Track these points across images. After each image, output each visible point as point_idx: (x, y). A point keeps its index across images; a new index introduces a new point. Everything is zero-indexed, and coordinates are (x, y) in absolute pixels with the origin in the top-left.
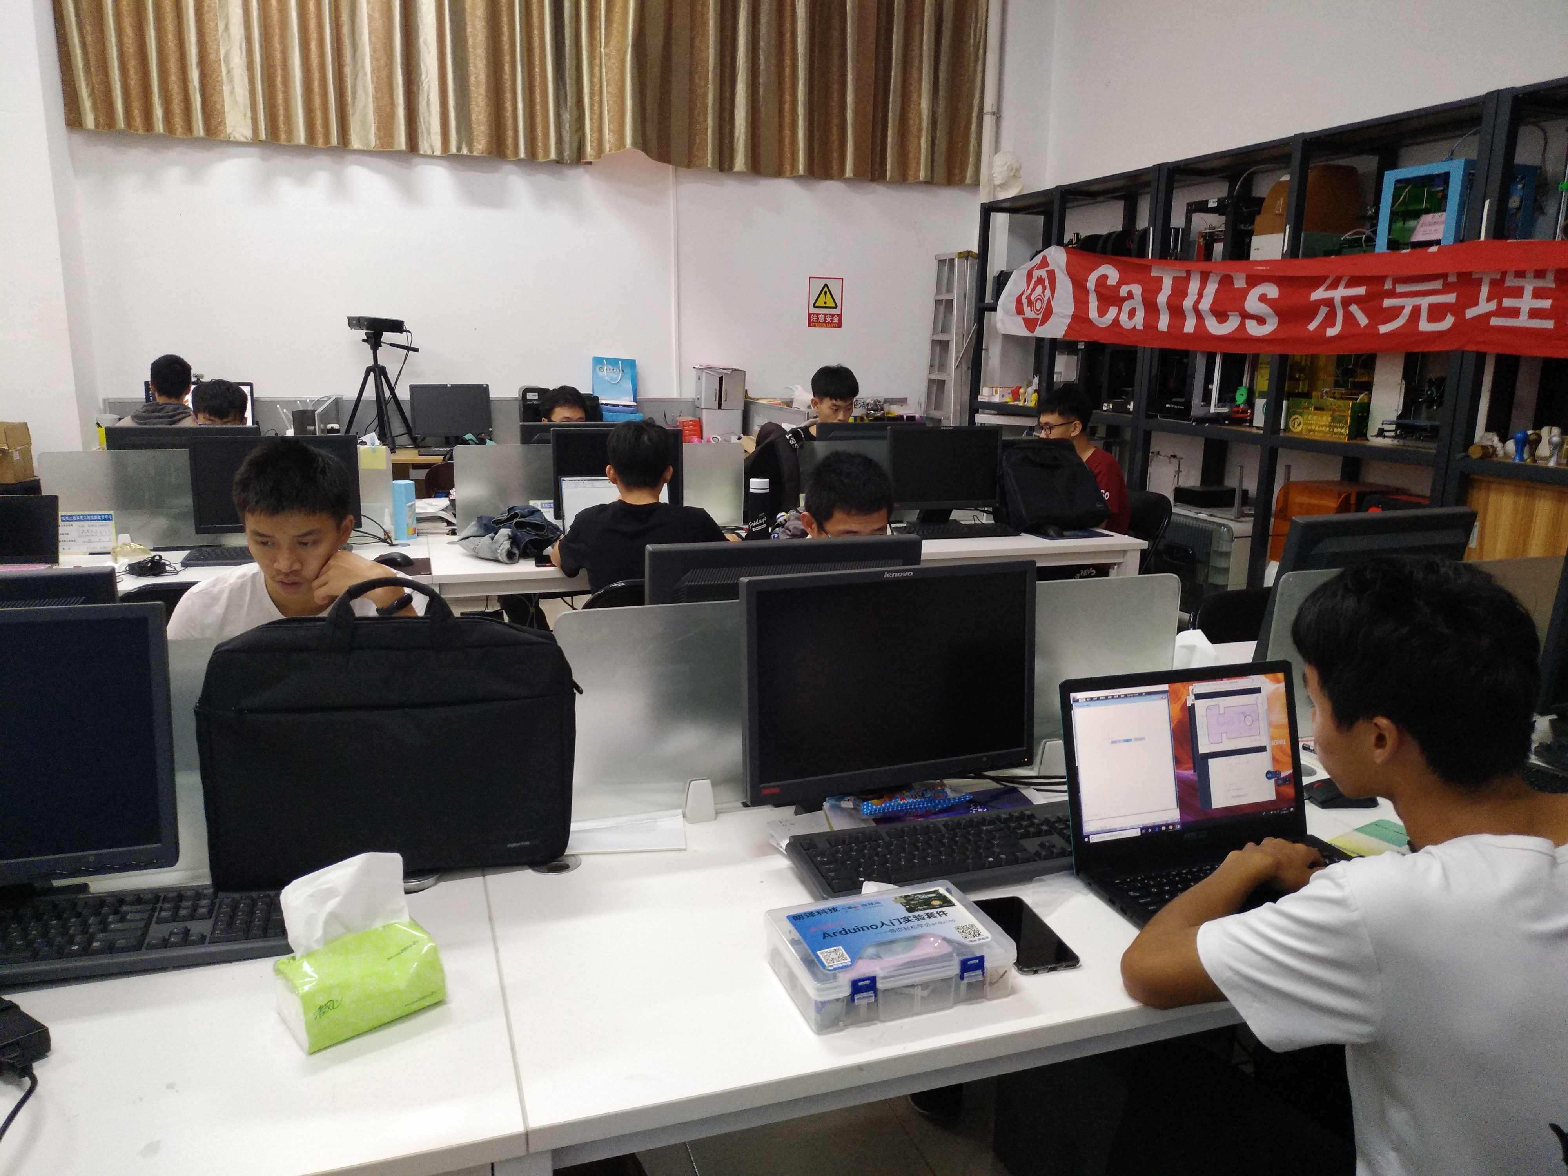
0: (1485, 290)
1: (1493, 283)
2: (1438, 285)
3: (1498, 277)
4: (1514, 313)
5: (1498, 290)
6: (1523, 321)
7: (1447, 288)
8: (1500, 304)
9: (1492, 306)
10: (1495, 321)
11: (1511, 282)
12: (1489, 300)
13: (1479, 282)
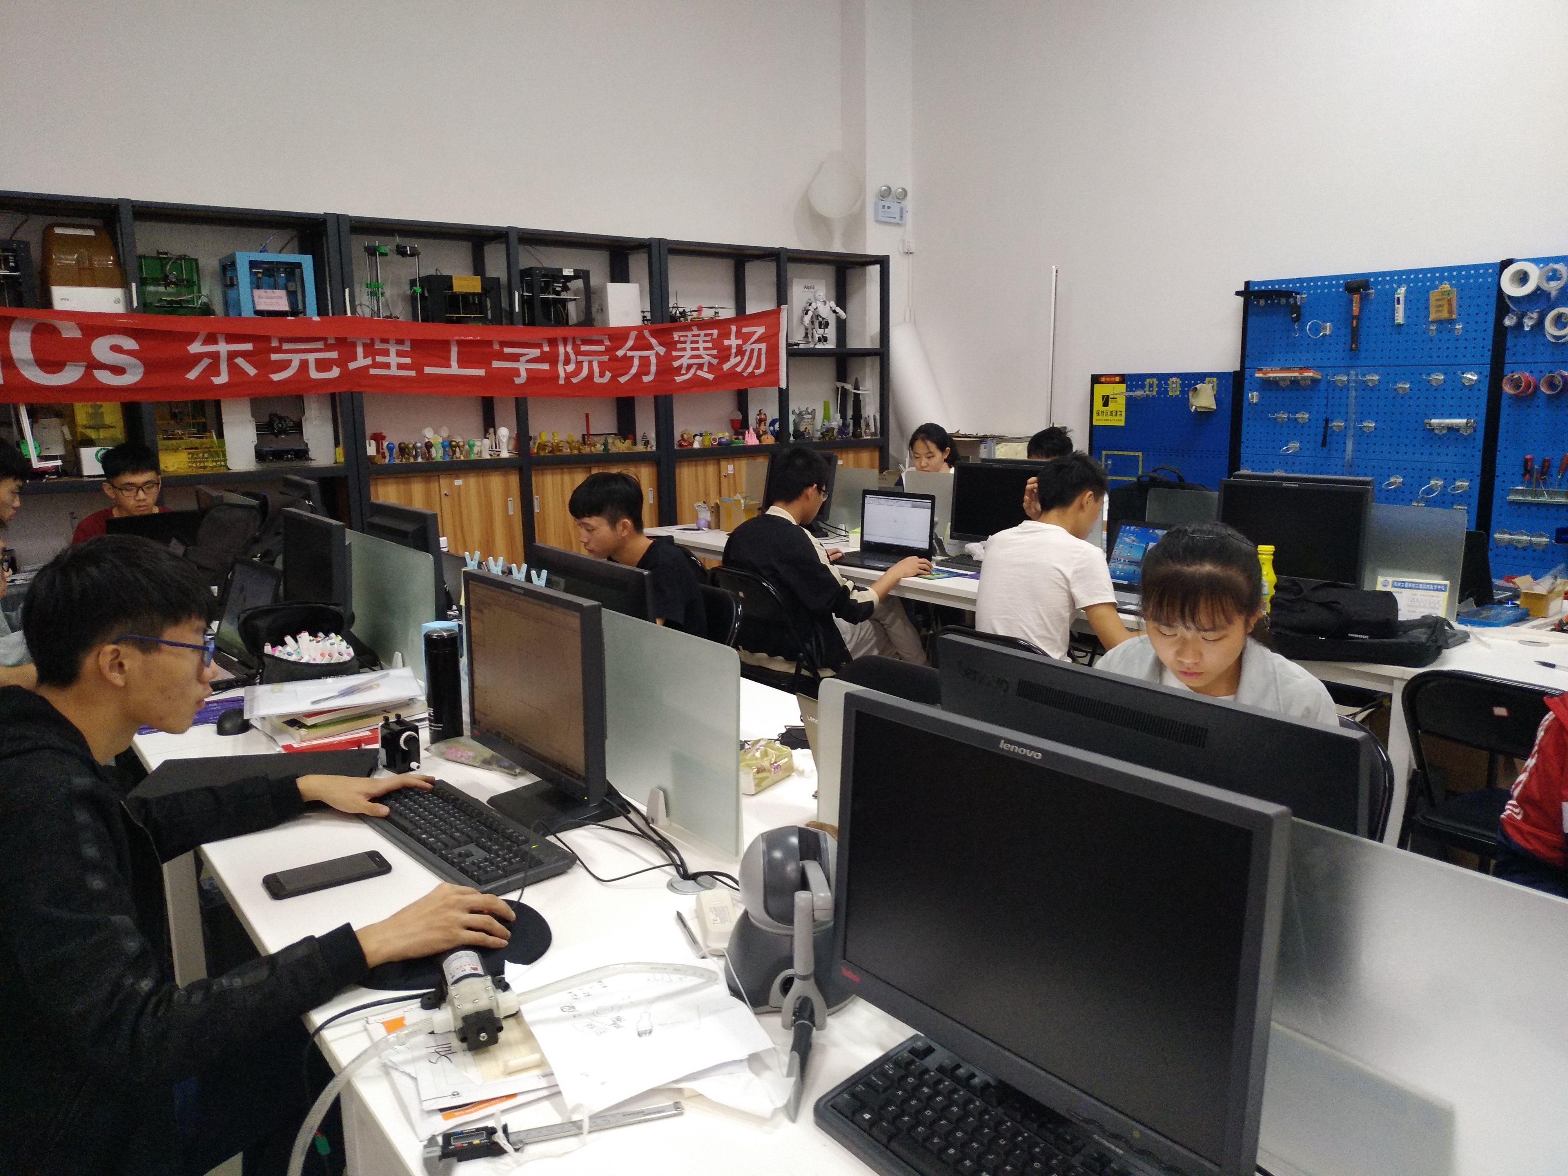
0: (360, 351)
1: (365, 345)
2: (320, 345)
3: (369, 342)
4: (387, 366)
5: (370, 350)
6: (394, 371)
7: (328, 348)
8: (374, 360)
9: (369, 361)
10: (373, 371)
11: (378, 345)
12: (365, 357)
13: (354, 345)
